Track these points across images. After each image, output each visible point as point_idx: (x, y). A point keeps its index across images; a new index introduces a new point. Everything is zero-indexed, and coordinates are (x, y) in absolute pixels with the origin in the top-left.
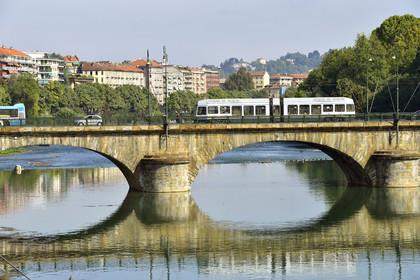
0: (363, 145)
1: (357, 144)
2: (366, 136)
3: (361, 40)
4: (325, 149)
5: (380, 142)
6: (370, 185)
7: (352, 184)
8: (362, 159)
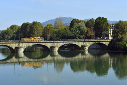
0: (14, 46)
1: (13, 46)
2: (14, 44)
3: (8, 28)
4: (7, 46)
5: (17, 45)
6: (15, 52)
7: (12, 52)
8: (14, 48)
